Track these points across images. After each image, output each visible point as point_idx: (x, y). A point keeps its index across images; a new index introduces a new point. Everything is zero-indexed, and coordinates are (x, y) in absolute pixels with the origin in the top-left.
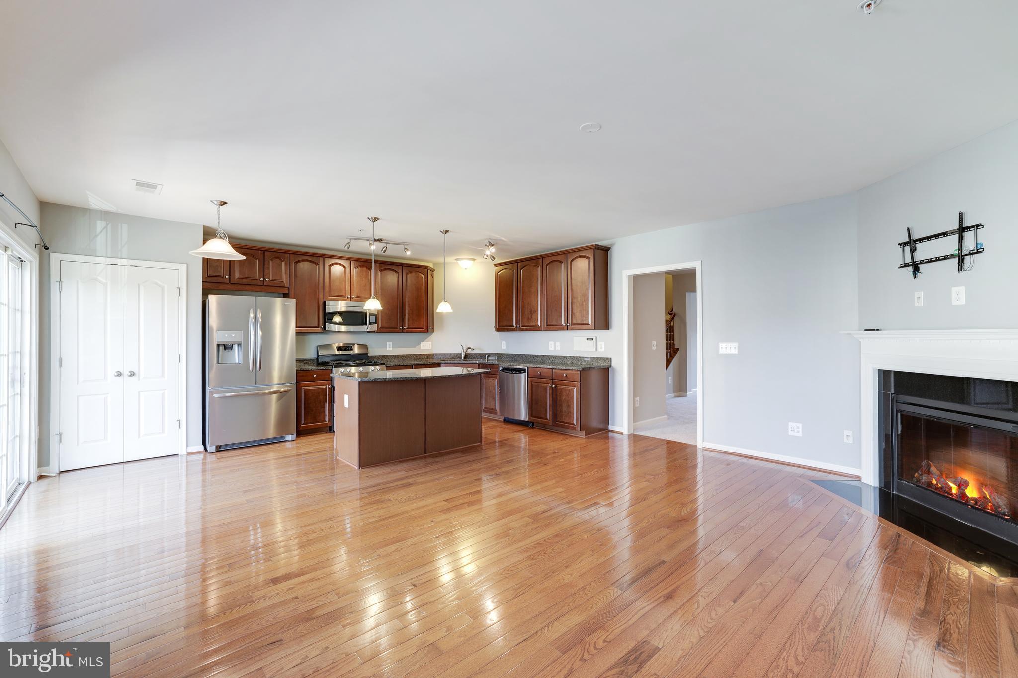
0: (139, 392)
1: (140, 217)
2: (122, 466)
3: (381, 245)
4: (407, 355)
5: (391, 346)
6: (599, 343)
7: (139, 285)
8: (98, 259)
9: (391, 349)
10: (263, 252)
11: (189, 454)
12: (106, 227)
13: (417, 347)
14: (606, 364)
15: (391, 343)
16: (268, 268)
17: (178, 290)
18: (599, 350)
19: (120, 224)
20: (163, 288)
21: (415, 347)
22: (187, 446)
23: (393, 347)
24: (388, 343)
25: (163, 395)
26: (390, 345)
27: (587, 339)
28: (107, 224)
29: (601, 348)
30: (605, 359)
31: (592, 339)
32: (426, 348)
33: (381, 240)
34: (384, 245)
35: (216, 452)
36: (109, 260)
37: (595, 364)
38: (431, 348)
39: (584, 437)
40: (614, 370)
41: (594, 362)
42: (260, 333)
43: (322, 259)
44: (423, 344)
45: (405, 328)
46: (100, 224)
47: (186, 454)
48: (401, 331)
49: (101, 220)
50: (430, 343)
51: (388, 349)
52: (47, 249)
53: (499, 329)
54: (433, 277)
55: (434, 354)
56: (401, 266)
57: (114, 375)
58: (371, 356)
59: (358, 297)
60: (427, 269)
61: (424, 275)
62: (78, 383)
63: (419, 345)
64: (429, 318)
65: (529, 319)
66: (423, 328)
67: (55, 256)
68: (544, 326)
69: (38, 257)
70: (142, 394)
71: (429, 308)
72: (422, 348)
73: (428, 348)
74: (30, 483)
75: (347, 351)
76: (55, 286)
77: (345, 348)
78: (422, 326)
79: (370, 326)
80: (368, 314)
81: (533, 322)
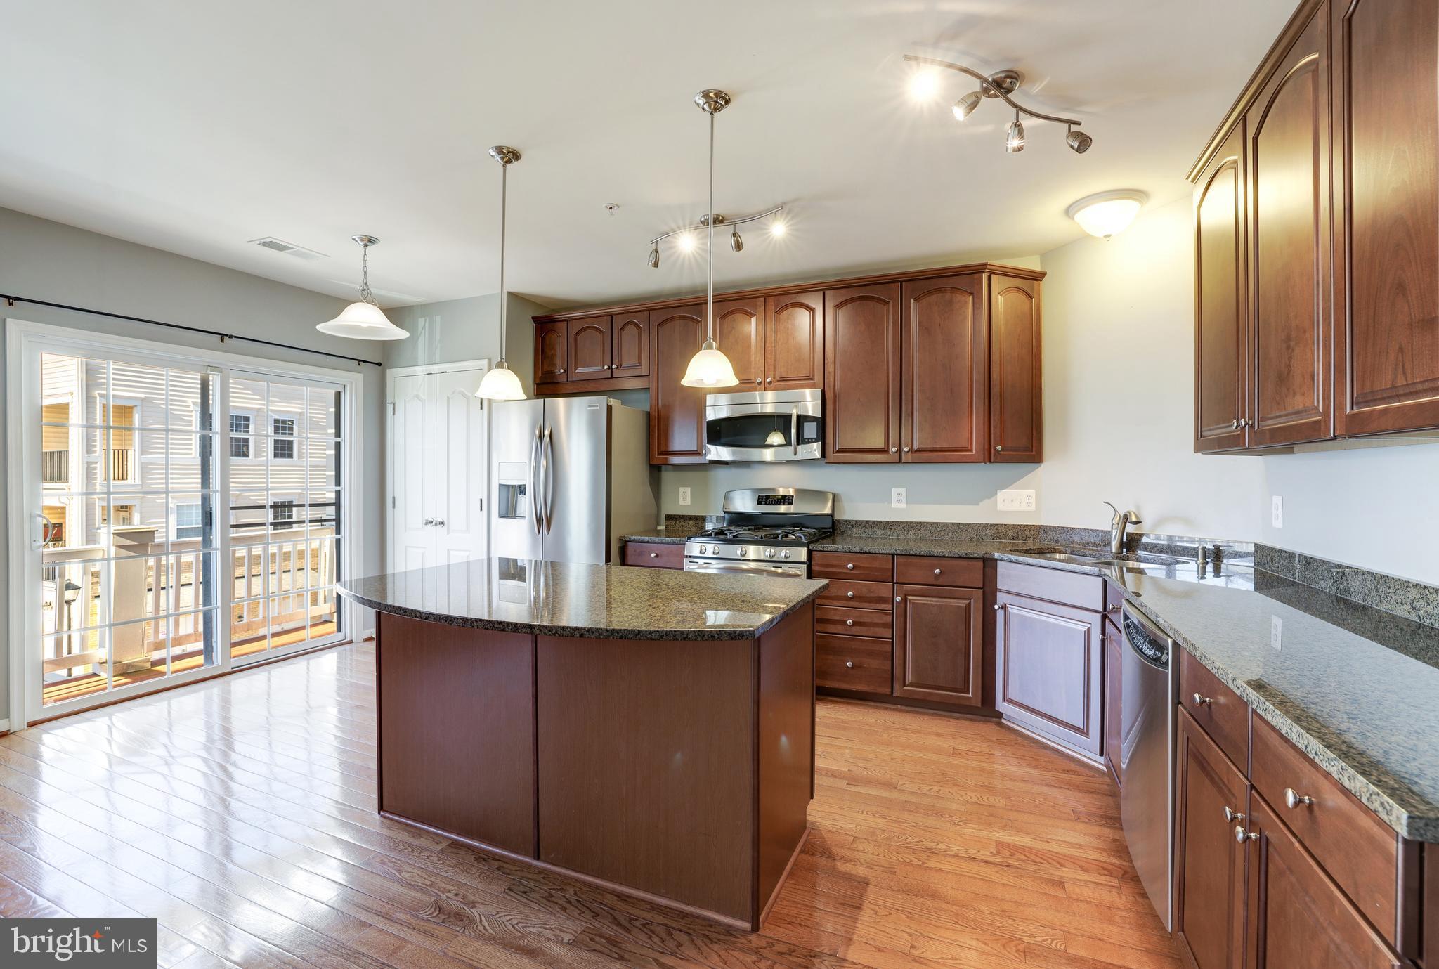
0: (448, 550)
1: (445, 302)
4: (945, 524)
5: (904, 498)
8: (419, 370)
9: (903, 505)
12: (424, 326)
13: (981, 504)
15: (903, 490)
16: (619, 345)
19: (434, 317)
20: (466, 399)
21: (977, 504)
23: (907, 503)
24: (895, 491)
26: (899, 495)
32: (1015, 507)
33: (721, 220)
36: (425, 369)
38: (1033, 508)
43: (705, 308)
44: (1001, 495)
45: (908, 449)
48: (899, 459)
49: (421, 317)
50: (1031, 492)
51: (894, 505)
52: (379, 364)
53: (1204, 444)
54: (1031, 297)
55: (1040, 527)
56: (898, 282)
57: (424, 522)
58: (846, 521)
59: (783, 379)
60: (985, 276)
61: (972, 294)
62: (405, 531)
63: (993, 499)
64: (995, 418)
65: (1283, 378)
66: (971, 450)
67: (390, 373)
68: (1340, 406)
69: (360, 377)
70: (451, 552)
71: (995, 390)
72: (1000, 506)
73: (1024, 507)
74: (351, 642)
75: (783, 506)
76: (389, 408)
77: (778, 499)
78: (963, 444)
79: (802, 447)
80: (794, 419)
81: (1294, 394)
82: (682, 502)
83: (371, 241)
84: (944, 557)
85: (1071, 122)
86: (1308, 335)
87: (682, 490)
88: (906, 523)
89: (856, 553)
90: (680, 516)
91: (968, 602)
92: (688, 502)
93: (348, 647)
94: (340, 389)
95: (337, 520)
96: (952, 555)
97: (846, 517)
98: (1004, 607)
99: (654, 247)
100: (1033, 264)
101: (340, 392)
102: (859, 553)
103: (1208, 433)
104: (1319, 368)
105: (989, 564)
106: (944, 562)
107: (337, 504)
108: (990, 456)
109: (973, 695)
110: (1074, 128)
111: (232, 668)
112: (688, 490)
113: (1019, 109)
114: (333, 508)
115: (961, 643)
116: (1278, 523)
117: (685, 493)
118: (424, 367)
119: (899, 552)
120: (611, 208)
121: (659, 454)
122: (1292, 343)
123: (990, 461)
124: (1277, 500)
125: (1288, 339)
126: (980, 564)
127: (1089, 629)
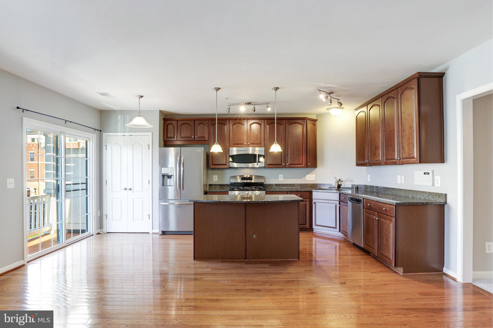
0: (133, 199)
2: (127, 234)
3: (251, 107)
5: (282, 177)
6: (436, 178)
7: (133, 145)
8: (119, 134)
9: (282, 179)
10: (194, 121)
11: (153, 233)
12: (121, 118)
13: (302, 178)
14: (442, 201)
15: (282, 175)
16: (197, 130)
17: (148, 146)
18: (436, 185)
19: (126, 115)
20: (142, 146)
22: (152, 229)
23: (283, 178)
24: (280, 176)
25: (142, 201)
26: (281, 177)
27: (425, 173)
28: (122, 116)
29: (438, 183)
30: (439, 195)
31: (429, 173)
32: (311, 179)
33: (250, 103)
34: (253, 106)
35: (162, 234)
36: (122, 134)
37: (432, 199)
38: (315, 179)
39: (402, 274)
40: (449, 207)
41: (431, 197)
42: (182, 168)
43: (228, 121)
44: (307, 176)
45: (287, 164)
46: (119, 117)
47: (152, 233)
48: (285, 167)
49: (119, 115)
50: (314, 175)
51: (280, 179)
52: (101, 131)
53: (358, 165)
54: (315, 126)
55: (317, 184)
56: (284, 119)
57: (124, 189)
58: (267, 184)
59: (252, 144)
60: (306, 120)
61: (303, 125)
62: (112, 192)
63: (305, 177)
64: (308, 156)
65: (375, 154)
66: (303, 165)
67: (104, 134)
68: (383, 160)
69: (95, 135)
70: (134, 199)
71: (308, 149)
72: (307, 179)
73: (313, 179)
74: (93, 235)
75: (248, 180)
76: (104, 148)
77: (248, 178)
78: (301, 163)
79: (259, 163)
80: (257, 156)
81: (377, 157)
82: (214, 180)
83: (142, 97)
84: (301, 191)
85: (338, 99)
86: (379, 148)
87: (214, 176)
88: (283, 184)
89: (278, 192)
90: (214, 184)
91: (306, 202)
92: (217, 180)
93: (92, 237)
94: (87, 140)
95: (87, 189)
96: (302, 191)
97: (267, 183)
98: (315, 203)
99: (228, 107)
100: (314, 117)
101: (87, 141)
102: (279, 192)
103: (359, 162)
104: (381, 154)
105: (311, 192)
106: (300, 193)
107: (86, 183)
108: (307, 166)
109: (308, 225)
110: (339, 101)
111: (67, 244)
112: (217, 176)
113: (331, 97)
114: (85, 185)
115: (304, 213)
116: (369, 180)
117: (215, 177)
118: (122, 133)
119: (290, 191)
120: (226, 99)
121: (212, 165)
122: (376, 149)
123: (307, 167)
124: (369, 176)
125: (376, 148)
126: (309, 193)
127: (336, 205)
